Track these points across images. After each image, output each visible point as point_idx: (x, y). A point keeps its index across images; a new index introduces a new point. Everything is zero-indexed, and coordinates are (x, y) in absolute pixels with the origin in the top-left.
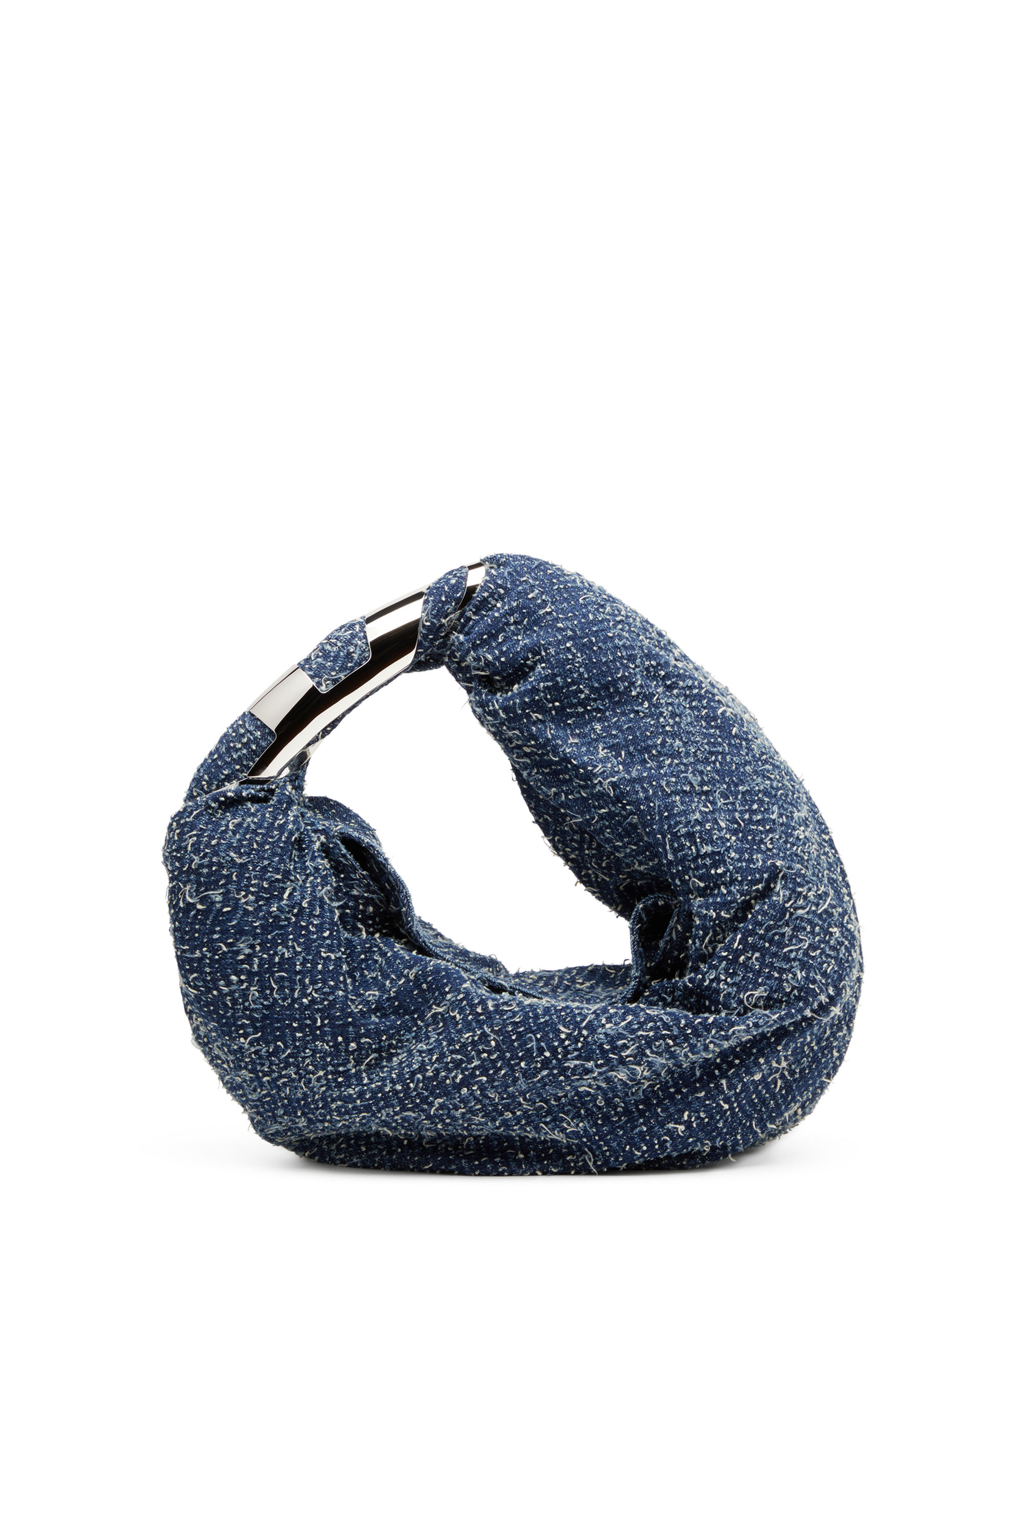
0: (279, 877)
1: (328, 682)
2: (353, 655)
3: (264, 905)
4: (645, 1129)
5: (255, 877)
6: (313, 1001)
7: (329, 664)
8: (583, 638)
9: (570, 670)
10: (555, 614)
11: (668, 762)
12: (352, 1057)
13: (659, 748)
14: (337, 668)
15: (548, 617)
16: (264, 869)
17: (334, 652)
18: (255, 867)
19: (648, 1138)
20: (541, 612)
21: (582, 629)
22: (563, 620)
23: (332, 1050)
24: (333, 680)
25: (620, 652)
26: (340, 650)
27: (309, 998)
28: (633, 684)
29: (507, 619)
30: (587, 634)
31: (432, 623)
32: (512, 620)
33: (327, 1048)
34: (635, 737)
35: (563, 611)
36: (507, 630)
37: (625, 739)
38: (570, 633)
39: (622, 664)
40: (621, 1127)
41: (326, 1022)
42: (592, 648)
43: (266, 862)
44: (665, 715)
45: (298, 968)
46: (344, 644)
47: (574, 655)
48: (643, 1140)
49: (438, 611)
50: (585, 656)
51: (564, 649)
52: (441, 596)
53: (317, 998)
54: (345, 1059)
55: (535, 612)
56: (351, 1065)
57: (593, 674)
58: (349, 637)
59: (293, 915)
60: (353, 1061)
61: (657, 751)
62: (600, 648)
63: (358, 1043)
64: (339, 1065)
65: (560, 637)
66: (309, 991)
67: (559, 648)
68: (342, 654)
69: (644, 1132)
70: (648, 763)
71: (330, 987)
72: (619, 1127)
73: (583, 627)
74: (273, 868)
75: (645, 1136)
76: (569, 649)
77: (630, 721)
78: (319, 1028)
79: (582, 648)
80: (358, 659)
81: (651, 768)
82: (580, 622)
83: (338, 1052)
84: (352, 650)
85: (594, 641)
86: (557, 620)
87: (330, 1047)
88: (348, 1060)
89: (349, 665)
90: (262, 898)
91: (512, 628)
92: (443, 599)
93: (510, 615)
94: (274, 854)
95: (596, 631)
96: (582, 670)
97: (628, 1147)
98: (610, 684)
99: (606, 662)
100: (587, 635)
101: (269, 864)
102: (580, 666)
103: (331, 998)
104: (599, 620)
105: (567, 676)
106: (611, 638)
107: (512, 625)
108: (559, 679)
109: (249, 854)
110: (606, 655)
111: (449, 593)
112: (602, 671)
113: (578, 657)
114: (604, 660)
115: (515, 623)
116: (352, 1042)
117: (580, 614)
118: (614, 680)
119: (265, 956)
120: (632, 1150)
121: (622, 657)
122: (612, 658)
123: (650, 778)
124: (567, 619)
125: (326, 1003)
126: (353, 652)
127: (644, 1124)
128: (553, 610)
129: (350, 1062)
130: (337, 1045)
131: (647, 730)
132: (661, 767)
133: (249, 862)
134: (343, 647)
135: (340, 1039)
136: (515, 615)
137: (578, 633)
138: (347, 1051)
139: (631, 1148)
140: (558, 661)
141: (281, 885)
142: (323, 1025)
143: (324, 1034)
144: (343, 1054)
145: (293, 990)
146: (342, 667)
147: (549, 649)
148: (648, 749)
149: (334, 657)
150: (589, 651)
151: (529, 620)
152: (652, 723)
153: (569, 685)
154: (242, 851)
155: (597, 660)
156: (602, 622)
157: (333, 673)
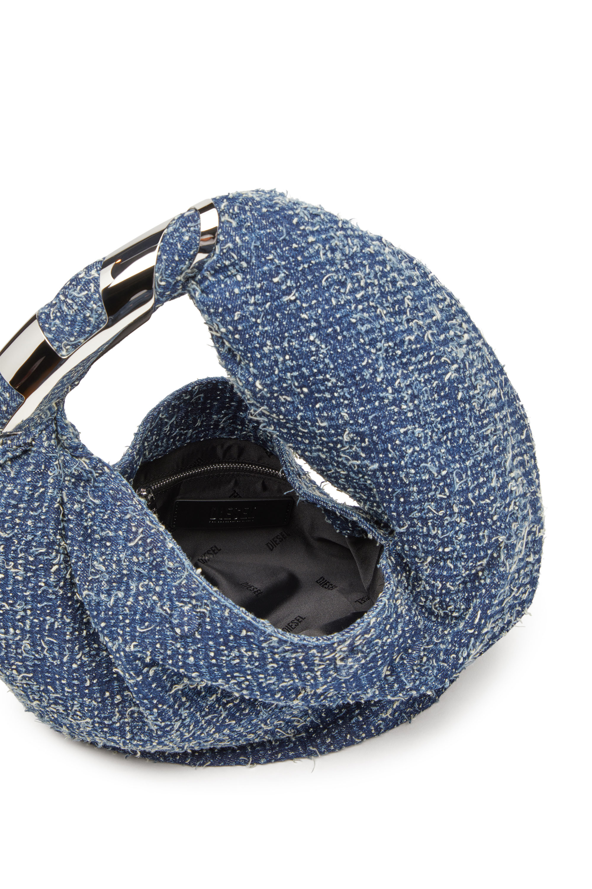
0: (43, 550)
1: (68, 347)
2: (90, 319)
3: (33, 576)
4: (361, 719)
5: (21, 551)
6: (82, 665)
7: (67, 328)
8: (326, 328)
9: (314, 360)
10: (298, 302)
11: (410, 451)
12: (117, 710)
13: (402, 437)
14: (75, 334)
15: (292, 305)
16: (28, 544)
17: (71, 316)
18: (20, 541)
19: (365, 726)
20: (285, 299)
21: (326, 318)
22: (307, 309)
23: (100, 705)
24: (73, 345)
25: (362, 338)
26: (76, 314)
27: (79, 663)
28: (376, 371)
29: (247, 298)
30: (331, 323)
31: (167, 282)
32: (252, 301)
33: (95, 703)
34: (380, 428)
35: (307, 298)
36: (245, 309)
37: (371, 429)
38: (314, 324)
39: (364, 350)
40: (341, 718)
41: (95, 681)
42: (337, 338)
43: (29, 537)
44: (405, 399)
45: (68, 637)
46: (80, 308)
47: (318, 346)
48: (361, 728)
49: (172, 271)
50: (329, 347)
51: (307, 342)
52: (173, 254)
53: (85, 662)
54: (111, 712)
55: (278, 298)
56: (116, 718)
57: (339, 364)
58: (84, 299)
59: (60, 588)
60: (118, 715)
61: (400, 441)
62: (344, 337)
63: (122, 696)
64: (105, 718)
65: (303, 330)
66: (78, 657)
67: (302, 340)
68: (79, 318)
69: (361, 722)
70: (390, 453)
71: (96, 649)
72: (340, 718)
73: (327, 314)
74: (36, 542)
75: (362, 725)
76: (313, 343)
77: (375, 409)
78: (87, 688)
79: (325, 338)
80: (96, 322)
81: (392, 459)
82: (324, 310)
83: (104, 706)
84: (88, 315)
85: (339, 330)
86: (300, 309)
87: (98, 702)
88: (114, 712)
89: (88, 329)
90: (30, 570)
91: (251, 308)
92: (177, 258)
93: (251, 295)
94: (36, 528)
95: (340, 318)
96: (327, 361)
97: (349, 736)
98: (355, 372)
99: (351, 351)
100: (331, 325)
101: (33, 539)
102: (325, 357)
103: (98, 659)
104: (341, 305)
105: (313, 366)
106: (355, 323)
107: (251, 305)
108: (304, 369)
109: (13, 528)
110: (350, 345)
111: (182, 251)
112: (347, 360)
113: (322, 348)
114: (349, 350)
115: (255, 304)
116: (117, 694)
117: (323, 300)
118: (359, 368)
119: (35, 620)
120: (352, 739)
121: (364, 344)
122: (356, 346)
123: (391, 468)
124: (311, 307)
125: (94, 664)
126: (90, 316)
127: (360, 714)
128: (296, 299)
129: (115, 715)
130: (104, 700)
131: (391, 419)
132: (402, 457)
133: (13, 536)
134: (78, 309)
135: (107, 694)
136: (257, 296)
137: (322, 323)
138: (113, 704)
139: (351, 737)
140: (301, 353)
141: (46, 558)
142: (92, 685)
143: (92, 692)
144: (109, 707)
145: (62, 655)
146: (80, 331)
147: (292, 342)
148: (391, 440)
149: (71, 321)
150: (334, 341)
151: (272, 304)
152: (396, 410)
153: (315, 375)
154: (6, 526)
155: (342, 350)
156: (343, 306)
157: (72, 339)
